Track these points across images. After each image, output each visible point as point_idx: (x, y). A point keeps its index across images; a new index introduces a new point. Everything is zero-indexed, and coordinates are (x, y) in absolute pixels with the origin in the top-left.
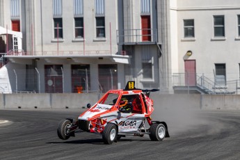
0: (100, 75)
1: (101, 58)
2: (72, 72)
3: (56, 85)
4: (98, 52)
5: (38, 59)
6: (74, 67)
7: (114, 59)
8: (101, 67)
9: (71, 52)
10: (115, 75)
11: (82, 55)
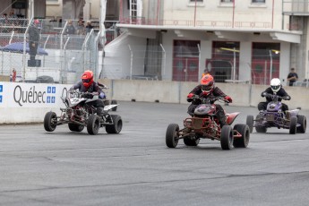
0: (253, 58)
1: (257, 33)
2: (213, 51)
3: (188, 69)
4: (253, 24)
5: (165, 31)
6: (216, 45)
7: (276, 35)
8: (256, 46)
9: (214, 23)
10: (277, 58)
11: (229, 28)
